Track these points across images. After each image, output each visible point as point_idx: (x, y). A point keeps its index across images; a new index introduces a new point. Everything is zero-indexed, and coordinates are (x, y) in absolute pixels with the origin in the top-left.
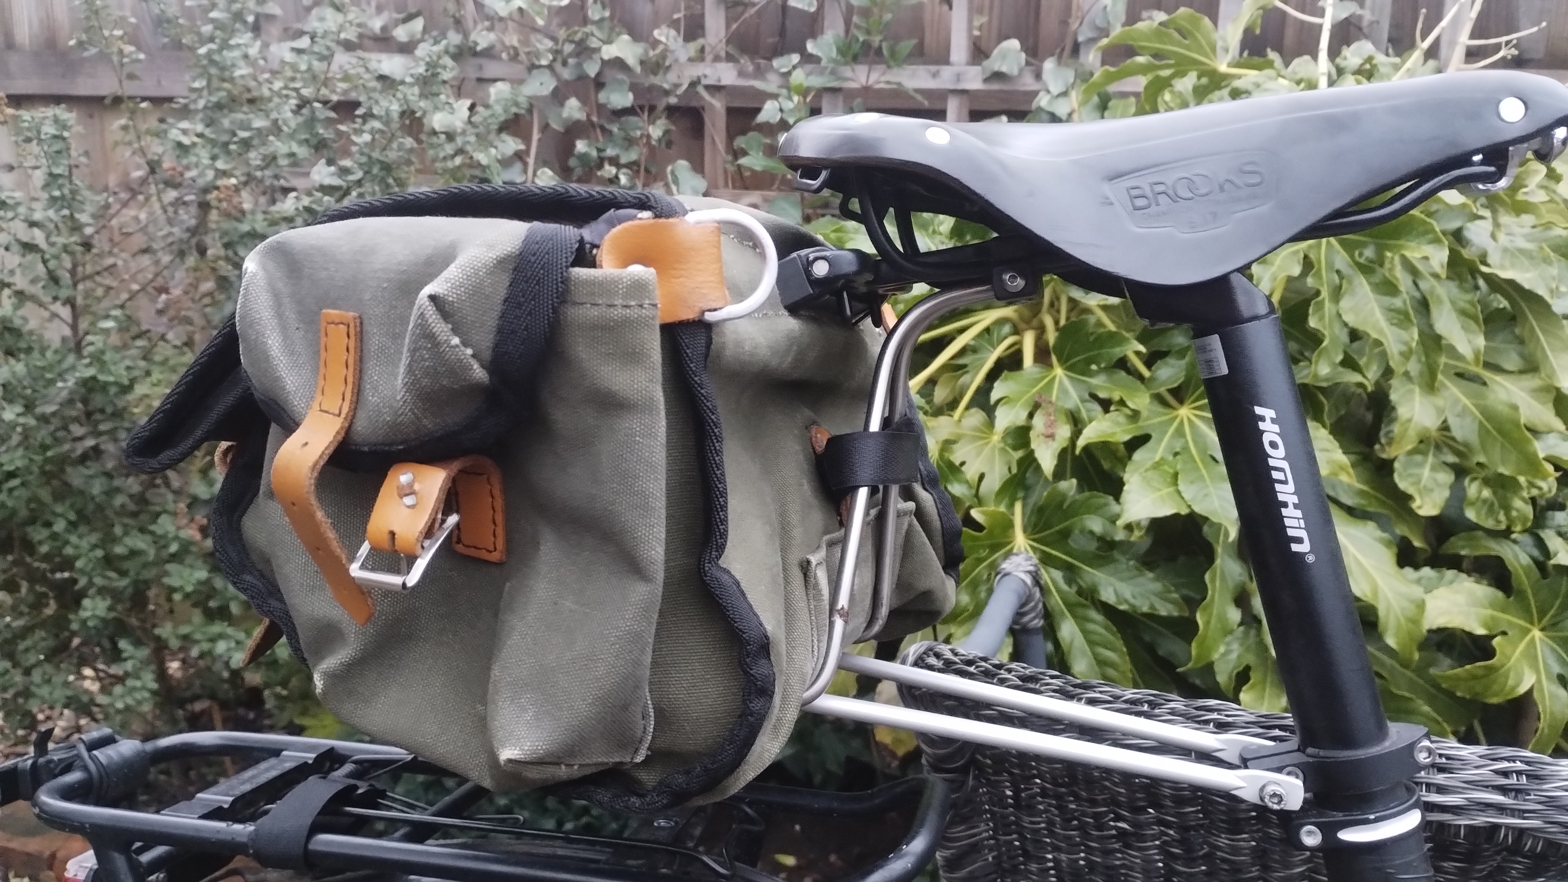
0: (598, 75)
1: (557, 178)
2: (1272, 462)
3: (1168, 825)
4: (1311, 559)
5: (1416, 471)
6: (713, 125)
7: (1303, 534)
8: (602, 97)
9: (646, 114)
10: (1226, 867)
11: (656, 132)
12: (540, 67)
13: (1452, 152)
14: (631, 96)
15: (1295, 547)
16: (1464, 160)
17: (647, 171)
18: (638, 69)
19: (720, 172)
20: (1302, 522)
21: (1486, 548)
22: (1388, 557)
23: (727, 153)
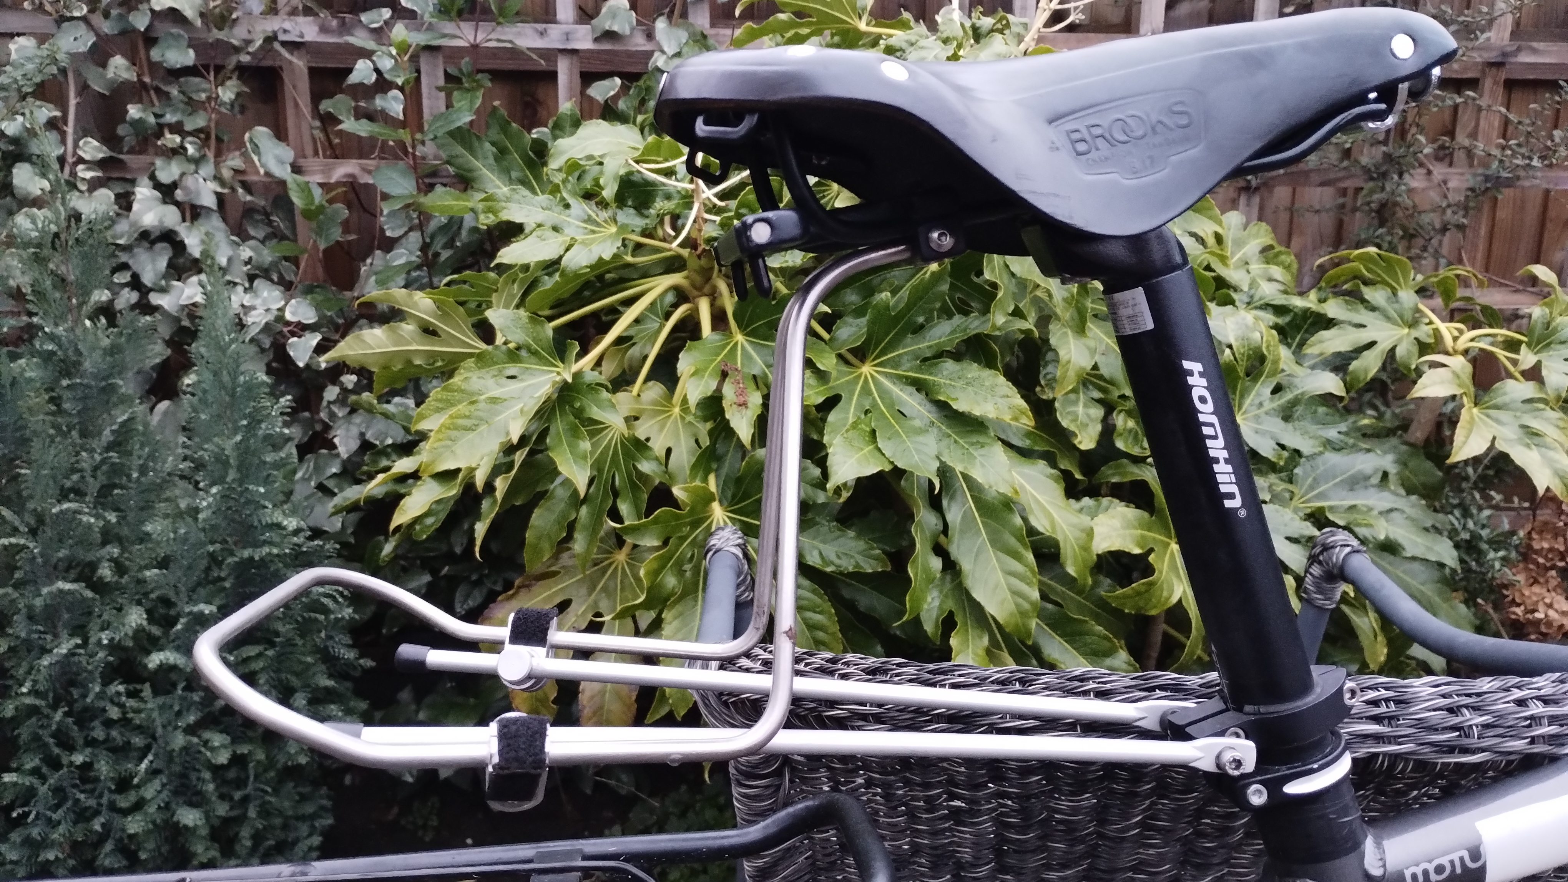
0: (149, 28)
1: (105, 148)
2: (1202, 418)
3: (1007, 796)
4: (1243, 513)
5: (1072, 409)
6: (294, 87)
7: (1234, 489)
8: (155, 54)
9: (212, 73)
10: (1061, 827)
11: (227, 93)
12: (73, 18)
13: (1355, 89)
14: (192, 53)
15: (1228, 504)
16: (1361, 98)
17: (219, 140)
18: (199, 23)
19: (307, 138)
20: (1233, 476)
21: (1132, 473)
22: (1057, 490)
23: (313, 118)
